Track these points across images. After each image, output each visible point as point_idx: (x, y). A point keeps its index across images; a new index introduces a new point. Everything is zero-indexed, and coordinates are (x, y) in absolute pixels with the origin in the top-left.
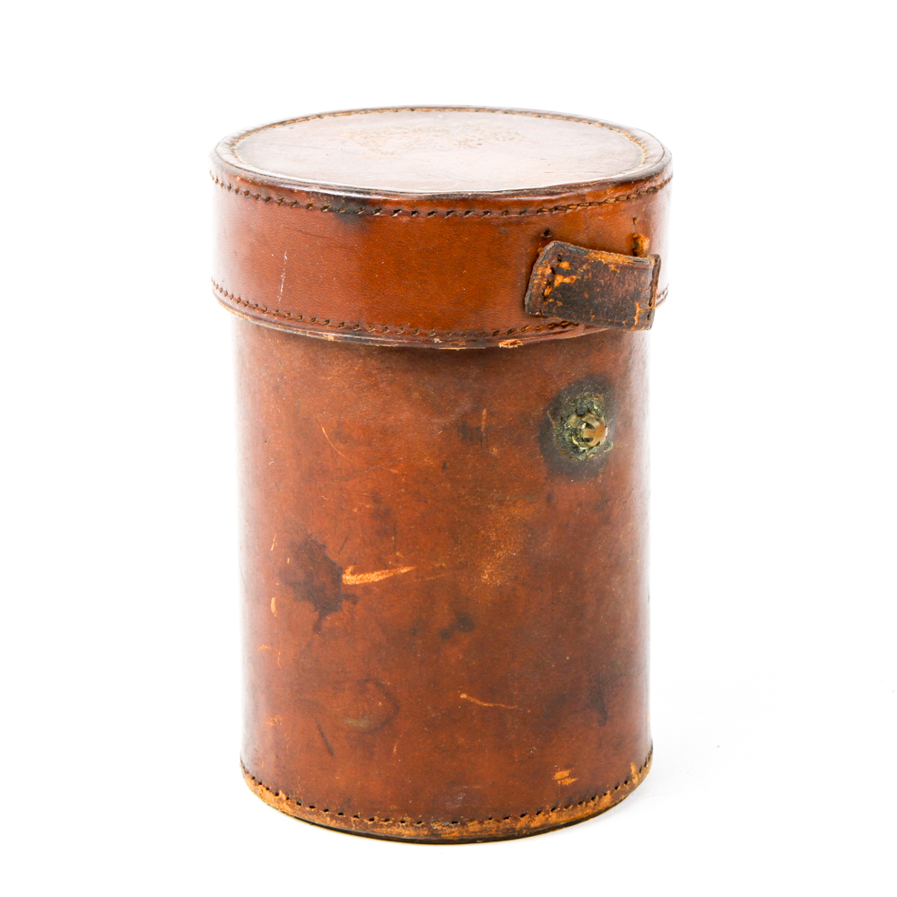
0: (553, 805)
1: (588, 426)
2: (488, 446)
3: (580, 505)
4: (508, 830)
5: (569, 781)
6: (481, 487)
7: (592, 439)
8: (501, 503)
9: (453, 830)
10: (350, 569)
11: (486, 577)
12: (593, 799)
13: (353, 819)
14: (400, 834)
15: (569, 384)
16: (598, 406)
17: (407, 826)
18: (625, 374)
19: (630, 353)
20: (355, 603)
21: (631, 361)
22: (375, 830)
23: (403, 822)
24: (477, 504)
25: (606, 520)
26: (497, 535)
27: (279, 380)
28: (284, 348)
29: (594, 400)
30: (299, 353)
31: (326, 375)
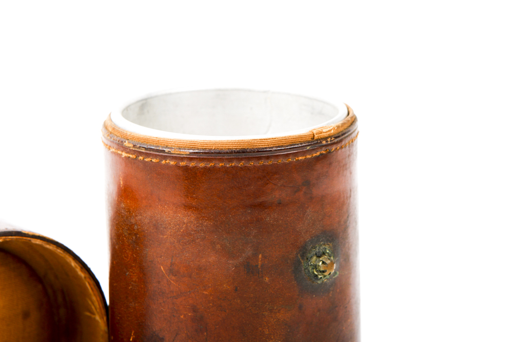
1: (323, 263)
2: (262, 277)
3: (319, 310)
6: (258, 301)
7: (326, 271)
8: (271, 311)
15: (311, 237)
16: (329, 250)
18: (345, 230)
19: (348, 217)
21: (348, 222)
24: (256, 312)
25: (335, 319)
26: (269, 331)
27: (134, 237)
28: (137, 218)
29: (327, 247)
30: (147, 221)
31: (163, 235)
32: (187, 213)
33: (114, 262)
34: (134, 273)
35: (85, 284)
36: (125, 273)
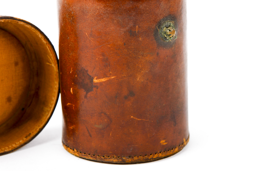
0: (160, 151)
1: (170, 30)
2: (138, 38)
3: (167, 56)
4: (146, 159)
5: (165, 144)
6: (136, 50)
7: (171, 35)
8: (143, 55)
9: (129, 159)
10: (96, 78)
11: (138, 79)
12: (172, 149)
13: (98, 157)
14: (113, 161)
15: (163, 17)
16: (172, 25)
17: (115, 158)
18: (180, 15)
19: (182, 8)
20: (97, 88)
21: (182, 11)
22: (105, 160)
23: (113, 157)
24: (135, 56)
25: (175, 61)
26: (141, 66)
27: (72, 18)
28: (73, 8)
29: (171, 23)
30: (78, 9)
31: (87, 16)
32: (99, 4)
33: (62, 33)
34: (72, 38)
35: (46, 47)
36: (67, 38)
